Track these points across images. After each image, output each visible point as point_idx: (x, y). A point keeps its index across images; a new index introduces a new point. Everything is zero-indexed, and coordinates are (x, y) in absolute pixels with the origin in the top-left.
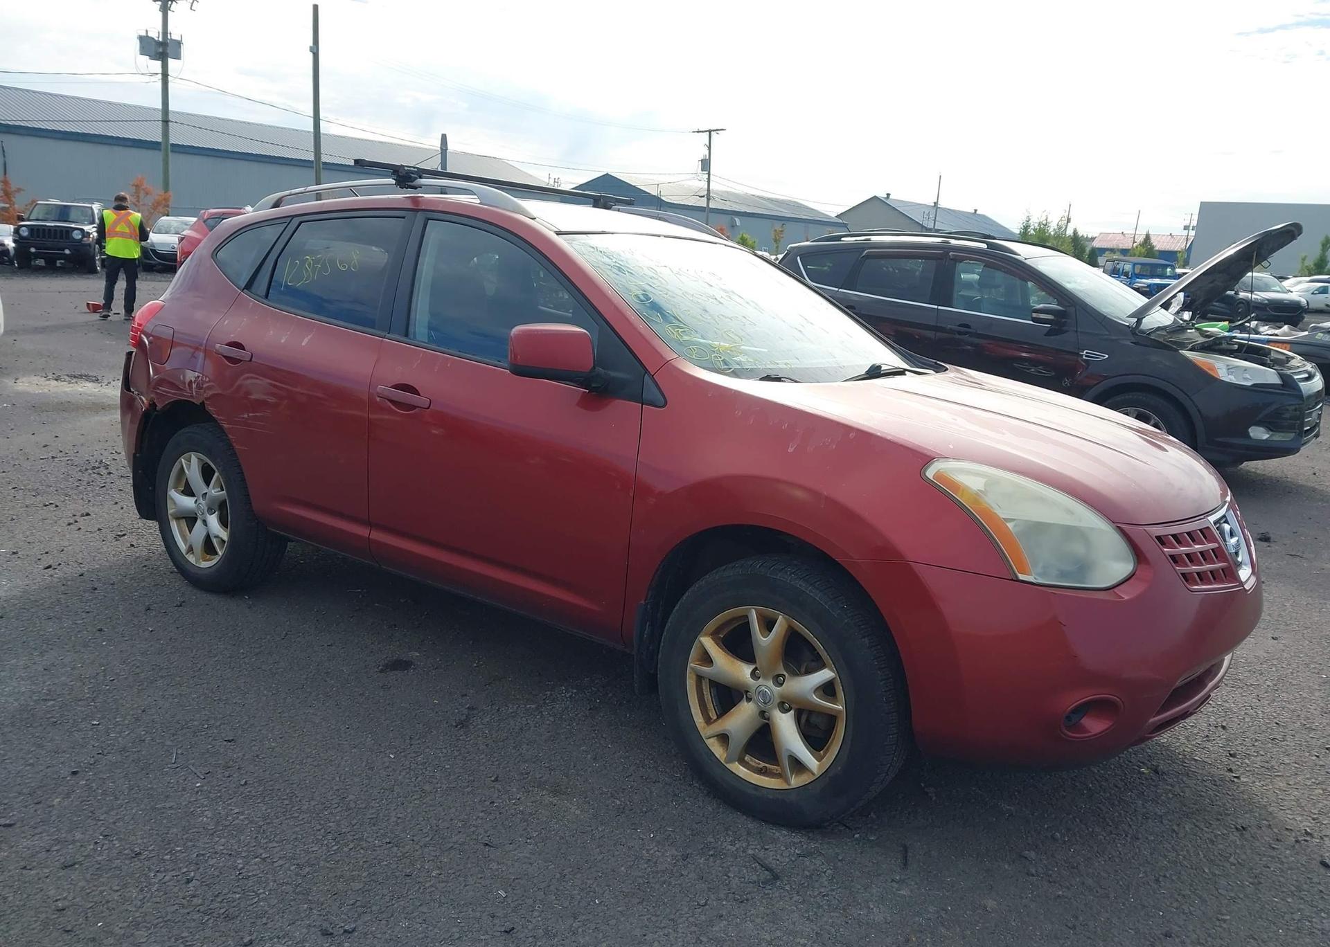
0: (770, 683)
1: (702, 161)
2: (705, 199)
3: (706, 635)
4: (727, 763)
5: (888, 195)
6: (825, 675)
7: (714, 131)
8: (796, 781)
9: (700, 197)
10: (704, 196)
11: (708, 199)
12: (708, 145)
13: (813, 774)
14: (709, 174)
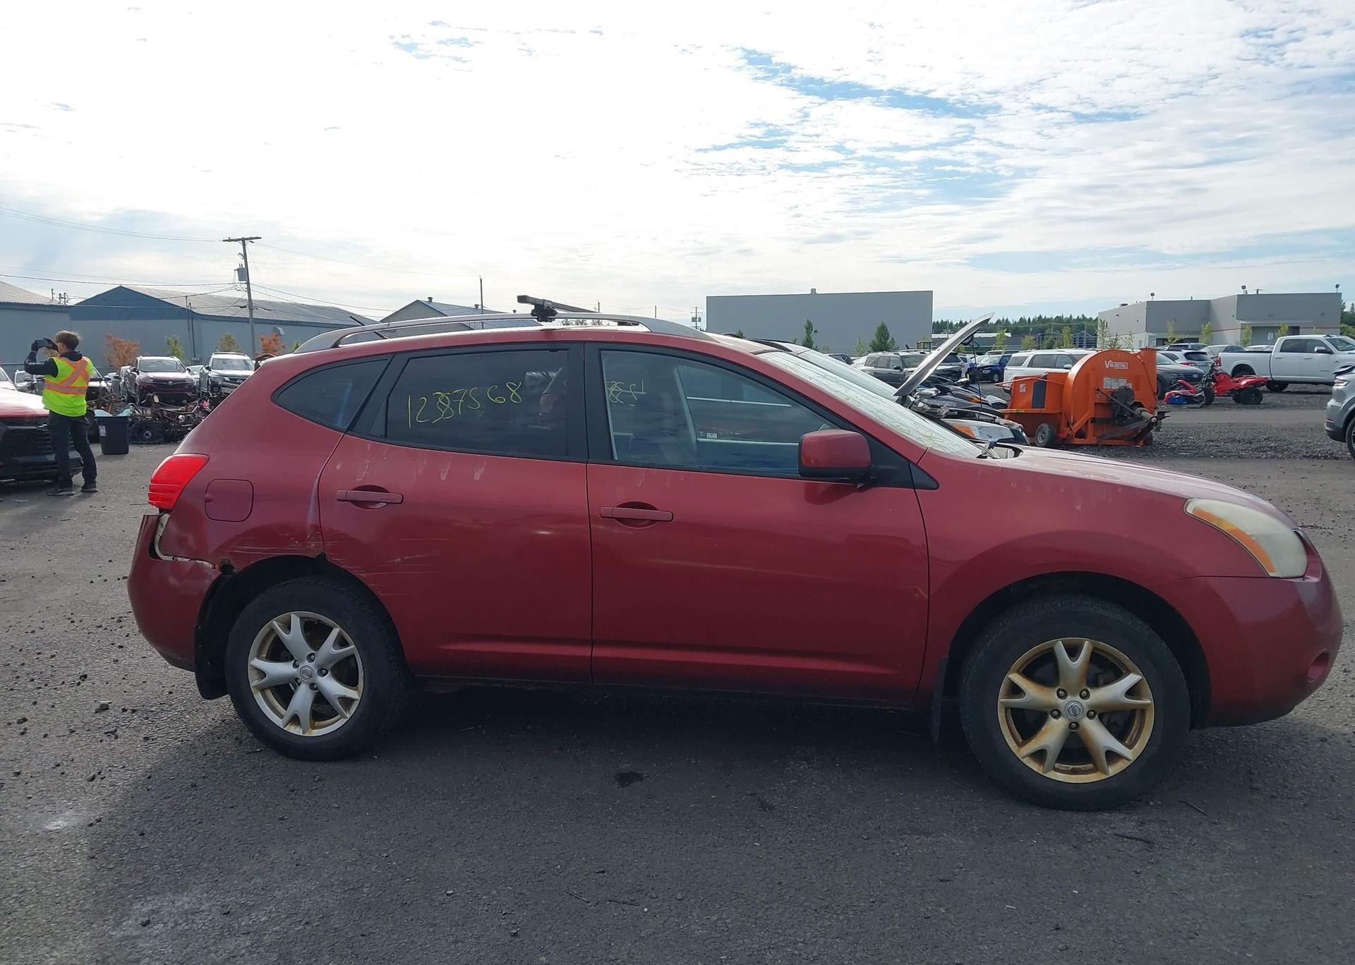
0: (1078, 698)
1: (238, 270)
2: (247, 308)
3: (1014, 672)
4: (1045, 773)
5: (430, 299)
6: (1131, 679)
7: (247, 239)
8: (1113, 770)
9: (241, 307)
10: (245, 307)
11: (251, 310)
12: (242, 253)
13: (1128, 760)
14: (248, 283)
